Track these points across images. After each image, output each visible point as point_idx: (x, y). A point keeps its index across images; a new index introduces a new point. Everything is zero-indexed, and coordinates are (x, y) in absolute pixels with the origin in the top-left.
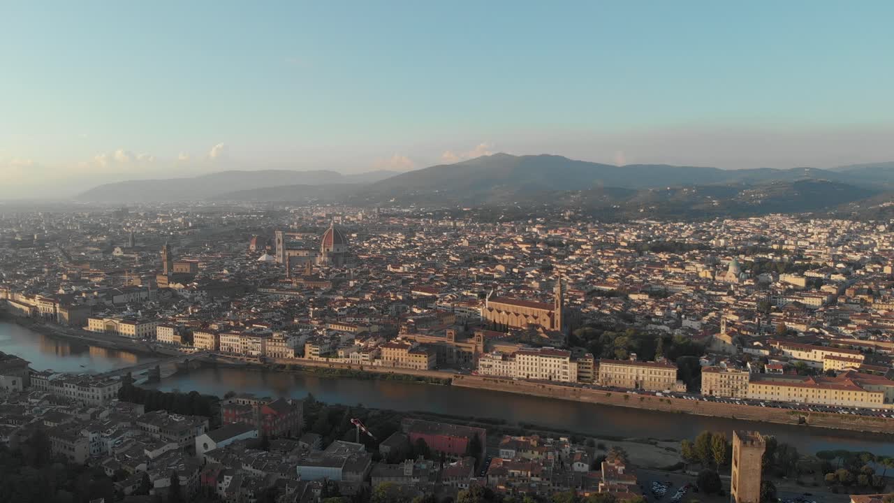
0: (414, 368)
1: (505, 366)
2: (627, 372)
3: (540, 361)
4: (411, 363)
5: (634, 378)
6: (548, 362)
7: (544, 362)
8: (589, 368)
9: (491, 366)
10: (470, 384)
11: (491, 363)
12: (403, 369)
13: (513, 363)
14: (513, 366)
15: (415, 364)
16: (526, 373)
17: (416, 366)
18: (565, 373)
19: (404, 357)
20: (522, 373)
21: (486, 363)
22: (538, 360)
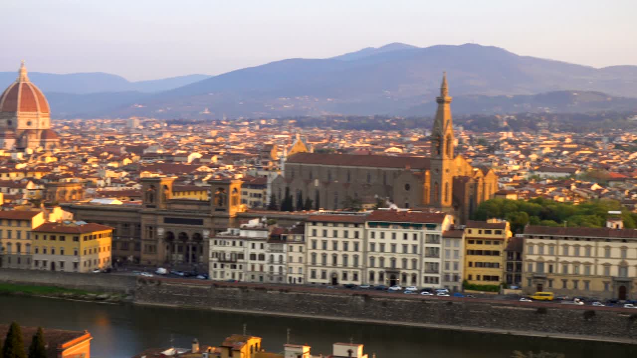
0: (48, 268)
1: (276, 256)
2: (596, 258)
3: (365, 238)
4: (40, 257)
5: (614, 272)
6: (388, 240)
7: (377, 240)
8: (496, 253)
9: (241, 256)
10: (180, 299)
11: (238, 249)
12: (18, 271)
13: (296, 247)
14: (296, 255)
15: (49, 258)
16: (329, 271)
17: (53, 264)
18: (433, 268)
19: (23, 242)
20: (319, 273)
21: (228, 249)
22: (361, 235)
